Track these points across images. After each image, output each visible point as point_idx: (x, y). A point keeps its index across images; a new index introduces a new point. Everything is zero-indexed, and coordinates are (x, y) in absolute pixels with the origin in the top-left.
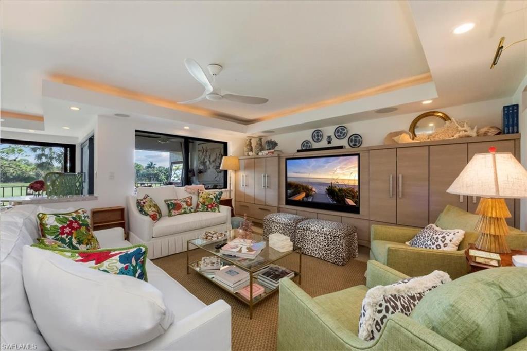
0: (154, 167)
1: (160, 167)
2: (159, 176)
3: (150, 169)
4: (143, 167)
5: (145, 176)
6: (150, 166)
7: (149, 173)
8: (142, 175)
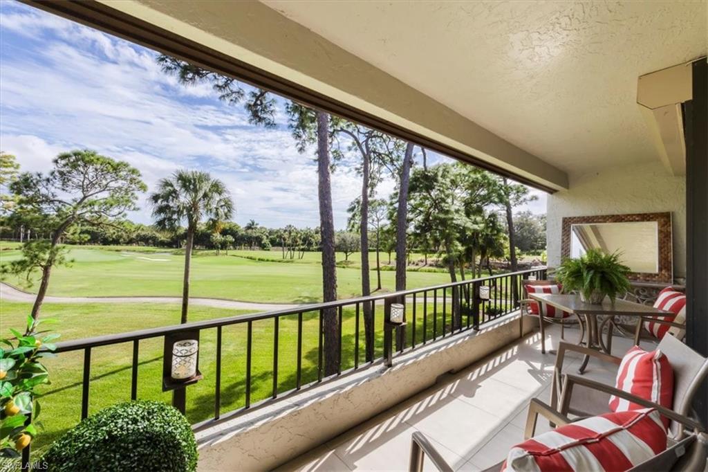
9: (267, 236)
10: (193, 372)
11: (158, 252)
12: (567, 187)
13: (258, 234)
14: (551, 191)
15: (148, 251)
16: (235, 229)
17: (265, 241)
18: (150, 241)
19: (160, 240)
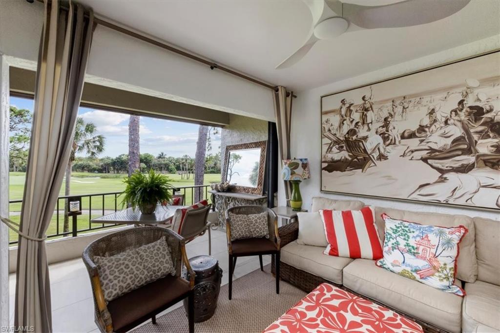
0: (164, 158)
1: (169, 158)
2: (169, 166)
3: (160, 159)
4: (154, 157)
5: (156, 166)
6: (161, 156)
7: (159, 163)
8: (154, 165)
9: (174, 164)
10: (78, 209)
11: (90, 177)
12: (229, 124)
13: (166, 162)
14: (222, 127)
15: (83, 176)
16: (148, 158)
17: (172, 167)
18: (85, 168)
19: (93, 167)
